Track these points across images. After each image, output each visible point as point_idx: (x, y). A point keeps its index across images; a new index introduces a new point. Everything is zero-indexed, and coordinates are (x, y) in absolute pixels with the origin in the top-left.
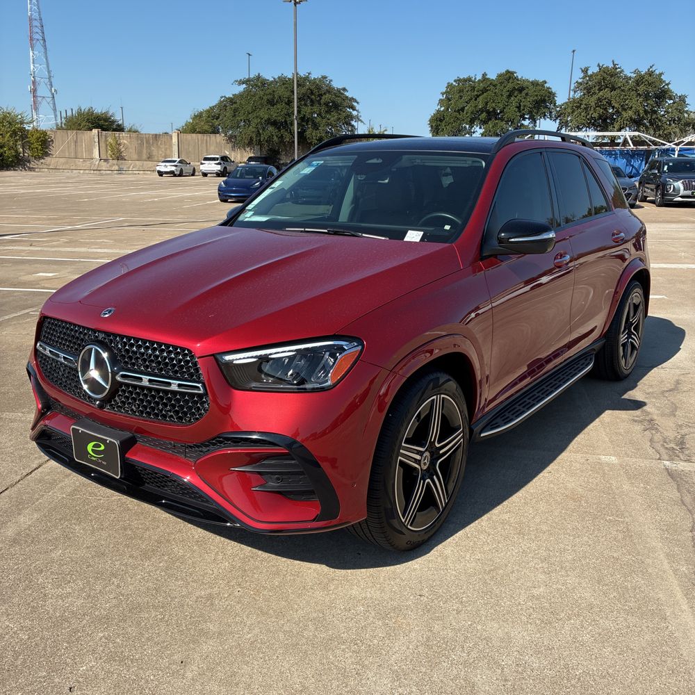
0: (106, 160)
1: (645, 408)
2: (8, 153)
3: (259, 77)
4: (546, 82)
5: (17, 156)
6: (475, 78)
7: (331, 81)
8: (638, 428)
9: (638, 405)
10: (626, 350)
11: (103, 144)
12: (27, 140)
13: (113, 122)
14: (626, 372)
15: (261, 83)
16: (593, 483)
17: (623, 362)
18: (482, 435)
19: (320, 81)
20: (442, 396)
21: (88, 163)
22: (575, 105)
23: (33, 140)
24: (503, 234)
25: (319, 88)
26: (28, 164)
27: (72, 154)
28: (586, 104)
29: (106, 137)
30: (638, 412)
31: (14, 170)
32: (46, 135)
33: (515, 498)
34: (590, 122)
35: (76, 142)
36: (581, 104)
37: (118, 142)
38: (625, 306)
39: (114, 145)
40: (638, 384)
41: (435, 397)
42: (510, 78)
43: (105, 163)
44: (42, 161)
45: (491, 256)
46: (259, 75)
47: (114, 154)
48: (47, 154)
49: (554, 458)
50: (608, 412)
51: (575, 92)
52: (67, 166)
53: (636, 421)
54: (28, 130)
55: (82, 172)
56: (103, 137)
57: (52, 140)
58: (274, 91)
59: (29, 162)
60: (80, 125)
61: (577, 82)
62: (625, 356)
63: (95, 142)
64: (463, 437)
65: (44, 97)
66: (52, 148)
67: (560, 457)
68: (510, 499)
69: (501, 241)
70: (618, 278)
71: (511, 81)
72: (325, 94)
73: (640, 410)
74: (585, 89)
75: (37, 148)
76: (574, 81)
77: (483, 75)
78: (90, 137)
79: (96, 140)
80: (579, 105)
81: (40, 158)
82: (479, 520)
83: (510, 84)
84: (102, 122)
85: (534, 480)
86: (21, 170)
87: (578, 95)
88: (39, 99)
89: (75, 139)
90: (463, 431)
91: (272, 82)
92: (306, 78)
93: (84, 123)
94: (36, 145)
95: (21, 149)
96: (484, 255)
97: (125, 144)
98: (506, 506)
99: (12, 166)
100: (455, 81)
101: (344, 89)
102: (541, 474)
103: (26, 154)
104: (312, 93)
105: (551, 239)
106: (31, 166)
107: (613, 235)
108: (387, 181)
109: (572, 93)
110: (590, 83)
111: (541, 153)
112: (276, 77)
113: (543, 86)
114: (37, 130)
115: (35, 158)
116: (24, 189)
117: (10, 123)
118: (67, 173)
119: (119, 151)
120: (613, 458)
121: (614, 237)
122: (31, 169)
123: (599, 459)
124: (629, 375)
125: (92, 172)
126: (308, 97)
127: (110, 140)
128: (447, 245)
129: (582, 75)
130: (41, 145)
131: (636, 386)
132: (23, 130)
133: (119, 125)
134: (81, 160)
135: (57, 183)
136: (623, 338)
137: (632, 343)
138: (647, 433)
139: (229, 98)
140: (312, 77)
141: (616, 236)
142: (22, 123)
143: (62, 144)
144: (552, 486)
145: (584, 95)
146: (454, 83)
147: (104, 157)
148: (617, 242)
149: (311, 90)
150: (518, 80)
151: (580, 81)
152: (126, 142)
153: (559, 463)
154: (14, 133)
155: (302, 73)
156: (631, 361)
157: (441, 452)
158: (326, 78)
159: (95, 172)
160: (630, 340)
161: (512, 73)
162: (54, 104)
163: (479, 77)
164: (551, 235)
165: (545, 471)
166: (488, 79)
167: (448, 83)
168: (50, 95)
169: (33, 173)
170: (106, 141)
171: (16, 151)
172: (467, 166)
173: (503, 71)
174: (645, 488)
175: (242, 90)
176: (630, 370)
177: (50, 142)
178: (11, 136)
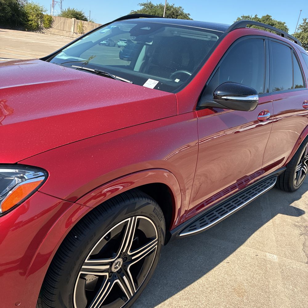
0: (76, 33)
1: (304, 216)
2: (34, 24)
3: (150, 3)
4: (285, 23)
5: (38, 26)
6: (251, 17)
7: (183, 9)
8: (297, 232)
9: (299, 213)
10: (298, 175)
11: (76, 26)
12: (43, 19)
13: (83, 16)
14: (296, 188)
15: (151, 6)
16: (256, 279)
17: (295, 182)
18: (181, 235)
19: (178, 9)
20: (138, 217)
21: (68, 33)
22: (297, 36)
23: (45, 19)
24: (219, 92)
25: (177, 12)
26: (42, 30)
27: (62, 28)
28: (302, 36)
29: (78, 22)
30: (298, 219)
31: (36, 32)
32: (51, 18)
33: (195, 285)
34: (303, 45)
35: (64, 23)
36: (300, 36)
37: (83, 26)
38: (303, 148)
39: (81, 27)
40: (302, 196)
41: (129, 219)
42: (268, 19)
43: (76, 35)
44: (48, 30)
45: (207, 107)
46: (150, 2)
47: (80, 31)
48: (51, 27)
49: (234, 250)
50: (279, 215)
51: (298, 30)
52: (59, 34)
53: (296, 226)
54: (44, 15)
55: (65, 37)
56: (77, 22)
57: (54, 21)
58: (156, 11)
59: (43, 29)
60: (68, 16)
61: (300, 25)
62: (297, 179)
63: (72, 24)
64: (157, 244)
65: (57, 2)
66: (53, 24)
67: (238, 250)
68: (192, 284)
69: (216, 97)
70: (303, 130)
71: (268, 20)
72: (179, 15)
73: (300, 217)
74: (303, 29)
75: (47, 23)
76: (298, 24)
77: (256, 15)
78: (71, 21)
79: (73, 23)
80: (299, 36)
81: (48, 28)
82: (162, 303)
83: (267, 22)
84: (78, 16)
85: (215, 269)
86: (39, 33)
87: (300, 31)
88: (55, 2)
89: (64, 21)
90: (158, 240)
91: (156, 6)
92: (172, 7)
93: (70, 15)
94: (46, 22)
95: (40, 23)
96: (201, 106)
97: (86, 27)
98: (186, 292)
99: (35, 30)
100: (241, 17)
101: (189, 14)
102: (222, 264)
103: (42, 26)
104: (173, 14)
105: (255, 101)
106: (43, 31)
107: (304, 103)
108: (151, 43)
109: (297, 30)
110: (306, 26)
111: (264, 40)
112: (158, 4)
113: (283, 25)
114: (48, 15)
115: (46, 28)
116: (34, 41)
117: (36, 10)
118: (58, 37)
119: (83, 30)
120: (275, 256)
121: (304, 105)
122: (43, 33)
123: (265, 256)
124: (297, 189)
125: (69, 38)
126: (171, 15)
127: (79, 24)
128: (170, 94)
129: (303, 22)
130: (49, 22)
131: (300, 197)
132: (42, 14)
133: (86, 18)
134: (66, 32)
135: (52, 40)
136: (297, 168)
137: (303, 171)
138: (302, 237)
139: (135, 12)
140: (175, 6)
141: (306, 104)
142: (42, 11)
143: (58, 23)
144: (226, 276)
145: (302, 32)
146: (241, 18)
147: (75, 31)
148: (305, 108)
149: (173, 12)
150: (272, 20)
151: (302, 25)
152: (86, 26)
153: (237, 255)
154: (38, 15)
155: (171, 4)
156: (300, 181)
157: (133, 258)
158: (181, 8)
159: (71, 38)
160: (302, 169)
161: (270, 16)
162: (61, 6)
163: (253, 16)
164: (255, 98)
165: (225, 261)
166: (257, 18)
167: (238, 18)
168: (60, 2)
169: (43, 35)
170: (78, 24)
171: (38, 24)
172: (207, 39)
173: (266, 15)
174: (293, 290)
175: (142, 8)
176: (299, 186)
177: (53, 21)
178: (36, 16)
